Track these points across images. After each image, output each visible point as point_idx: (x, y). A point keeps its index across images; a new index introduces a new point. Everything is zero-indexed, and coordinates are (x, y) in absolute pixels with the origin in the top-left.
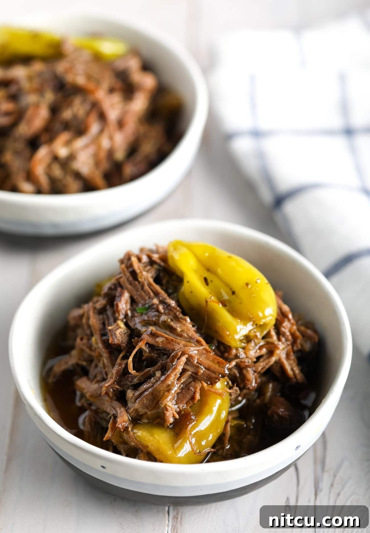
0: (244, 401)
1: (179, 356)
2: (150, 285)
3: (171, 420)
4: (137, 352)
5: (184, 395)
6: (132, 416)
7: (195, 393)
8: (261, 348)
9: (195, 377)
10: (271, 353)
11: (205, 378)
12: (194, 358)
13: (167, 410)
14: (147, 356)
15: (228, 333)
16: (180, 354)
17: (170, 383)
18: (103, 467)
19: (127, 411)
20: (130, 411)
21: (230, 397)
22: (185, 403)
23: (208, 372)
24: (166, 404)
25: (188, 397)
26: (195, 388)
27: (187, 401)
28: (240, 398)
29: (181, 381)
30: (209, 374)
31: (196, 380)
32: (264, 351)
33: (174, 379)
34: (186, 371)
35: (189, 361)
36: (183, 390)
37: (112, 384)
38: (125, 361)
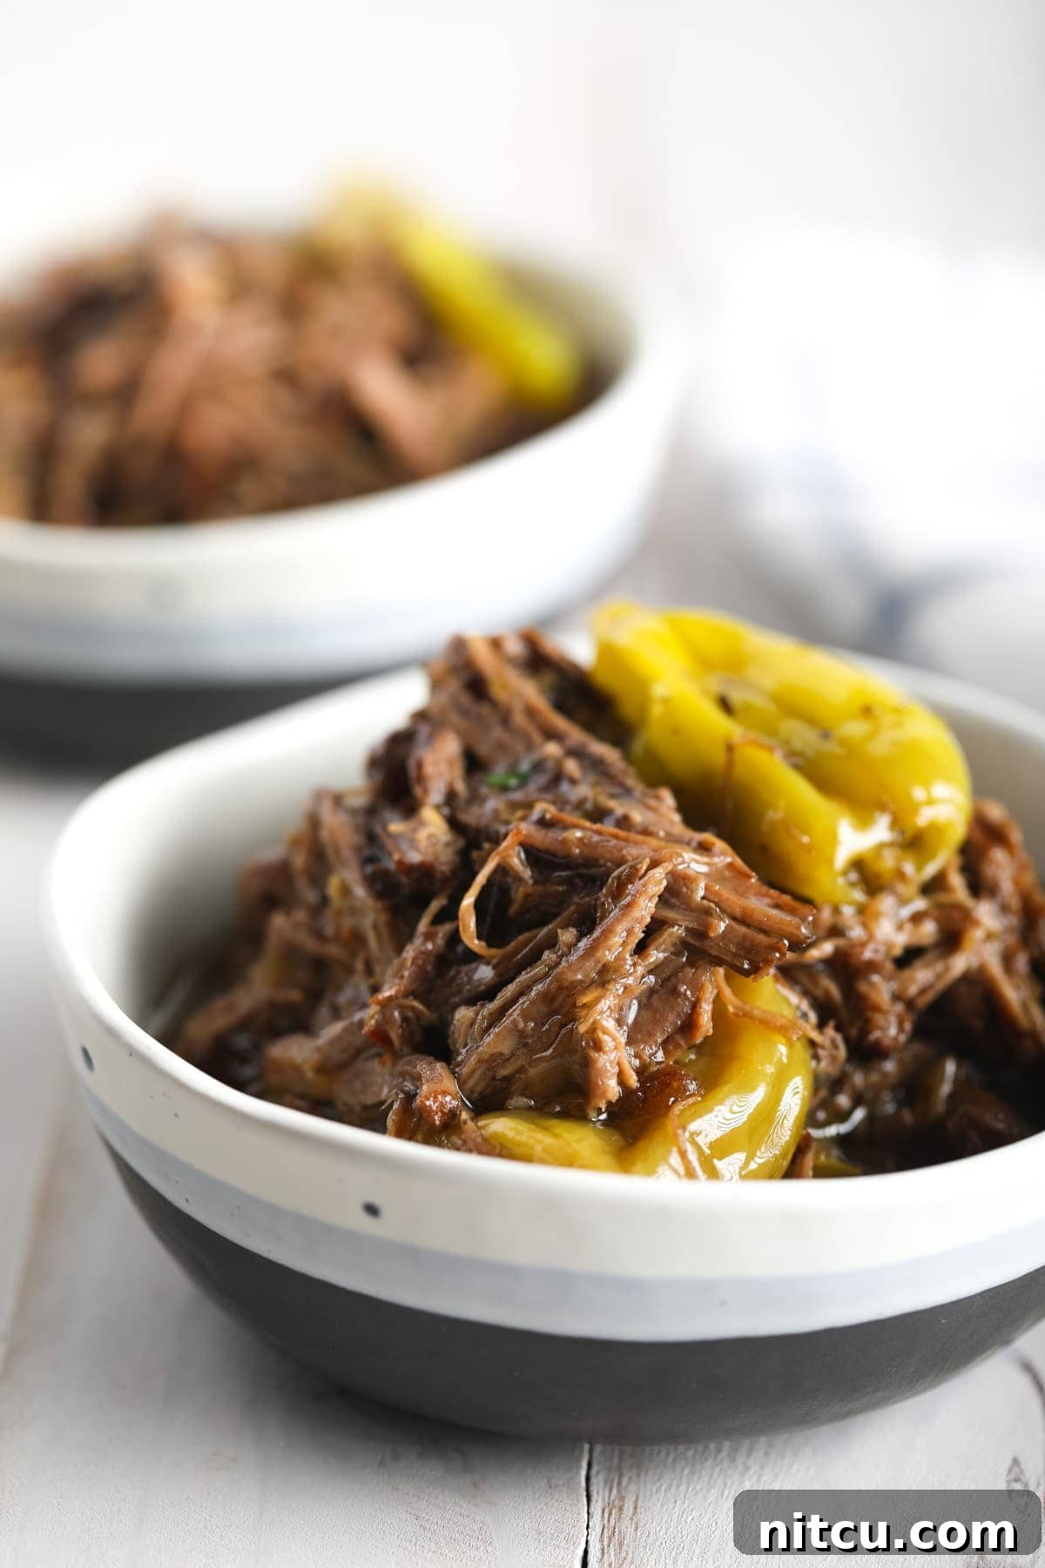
0: (859, 1115)
1: (643, 871)
2: (531, 712)
3: (613, 1090)
4: (490, 880)
5: (658, 1015)
6: (472, 1092)
7: (695, 1006)
8: (917, 918)
9: (697, 950)
10: (951, 940)
11: (734, 950)
12: (692, 883)
13: (598, 1047)
14: (528, 896)
15: (805, 839)
16: (644, 868)
17: (609, 956)
18: (372, 1210)
19: (453, 1073)
20: (465, 1070)
21: (813, 1063)
22: (659, 1041)
23: (743, 929)
24: (595, 1022)
25: (672, 1020)
26: (698, 988)
27: (668, 1037)
28: (843, 1100)
29: (646, 957)
30: (745, 937)
31: (701, 962)
32: (929, 929)
33: (624, 944)
34: (665, 927)
35: (674, 893)
36: (655, 999)
37: (400, 995)
38: (447, 928)
